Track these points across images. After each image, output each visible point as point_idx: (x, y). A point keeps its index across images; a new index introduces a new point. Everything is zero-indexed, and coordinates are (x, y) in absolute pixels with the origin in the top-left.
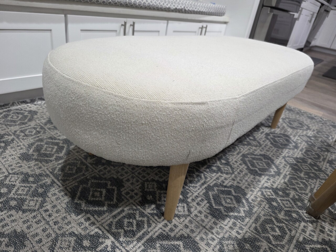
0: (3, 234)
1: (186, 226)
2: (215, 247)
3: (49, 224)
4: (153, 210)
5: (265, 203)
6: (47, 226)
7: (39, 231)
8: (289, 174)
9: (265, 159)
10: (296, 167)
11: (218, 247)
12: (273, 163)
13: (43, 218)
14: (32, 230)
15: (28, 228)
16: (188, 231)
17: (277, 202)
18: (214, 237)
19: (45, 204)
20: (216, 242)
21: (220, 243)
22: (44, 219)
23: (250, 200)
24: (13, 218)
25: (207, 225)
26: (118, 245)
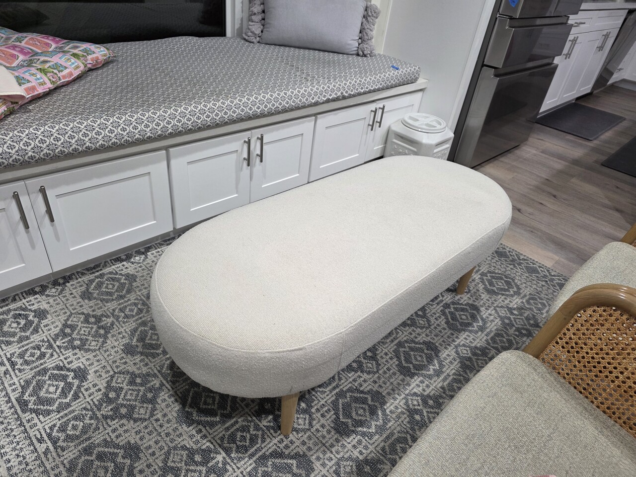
0: (119, 445)
1: (304, 443)
2: (331, 467)
3: (161, 436)
4: (269, 422)
5: (405, 416)
6: (159, 438)
7: (152, 443)
8: (454, 374)
9: (427, 349)
10: (468, 363)
11: (334, 468)
12: (437, 356)
13: (154, 428)
14: (145, 441)
15: (141, 439)
16: (305, 448)
17: (422, 415)
18: (332, 456)
19: (155, 412)
20: (333, 462)
21: (338, 464)
22: (156, 430)
23: (388, 412)
24: (125, 428)
25: (327, 442)
26: (229, 461)
